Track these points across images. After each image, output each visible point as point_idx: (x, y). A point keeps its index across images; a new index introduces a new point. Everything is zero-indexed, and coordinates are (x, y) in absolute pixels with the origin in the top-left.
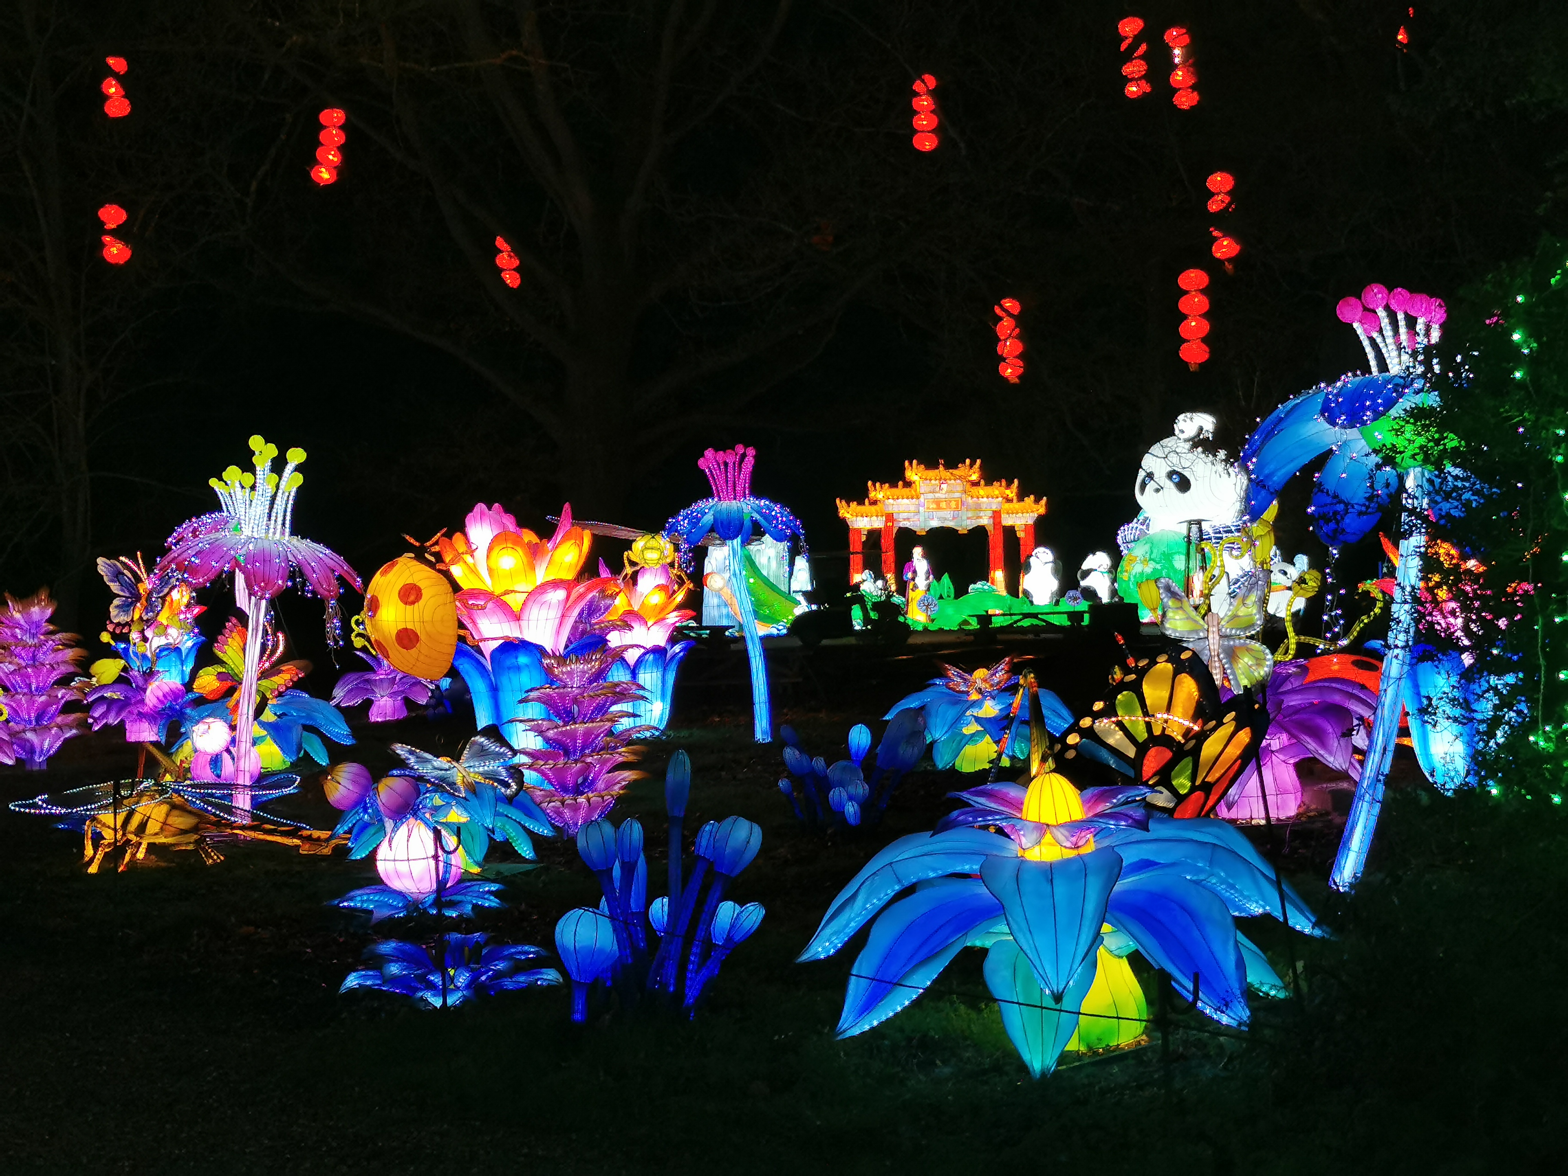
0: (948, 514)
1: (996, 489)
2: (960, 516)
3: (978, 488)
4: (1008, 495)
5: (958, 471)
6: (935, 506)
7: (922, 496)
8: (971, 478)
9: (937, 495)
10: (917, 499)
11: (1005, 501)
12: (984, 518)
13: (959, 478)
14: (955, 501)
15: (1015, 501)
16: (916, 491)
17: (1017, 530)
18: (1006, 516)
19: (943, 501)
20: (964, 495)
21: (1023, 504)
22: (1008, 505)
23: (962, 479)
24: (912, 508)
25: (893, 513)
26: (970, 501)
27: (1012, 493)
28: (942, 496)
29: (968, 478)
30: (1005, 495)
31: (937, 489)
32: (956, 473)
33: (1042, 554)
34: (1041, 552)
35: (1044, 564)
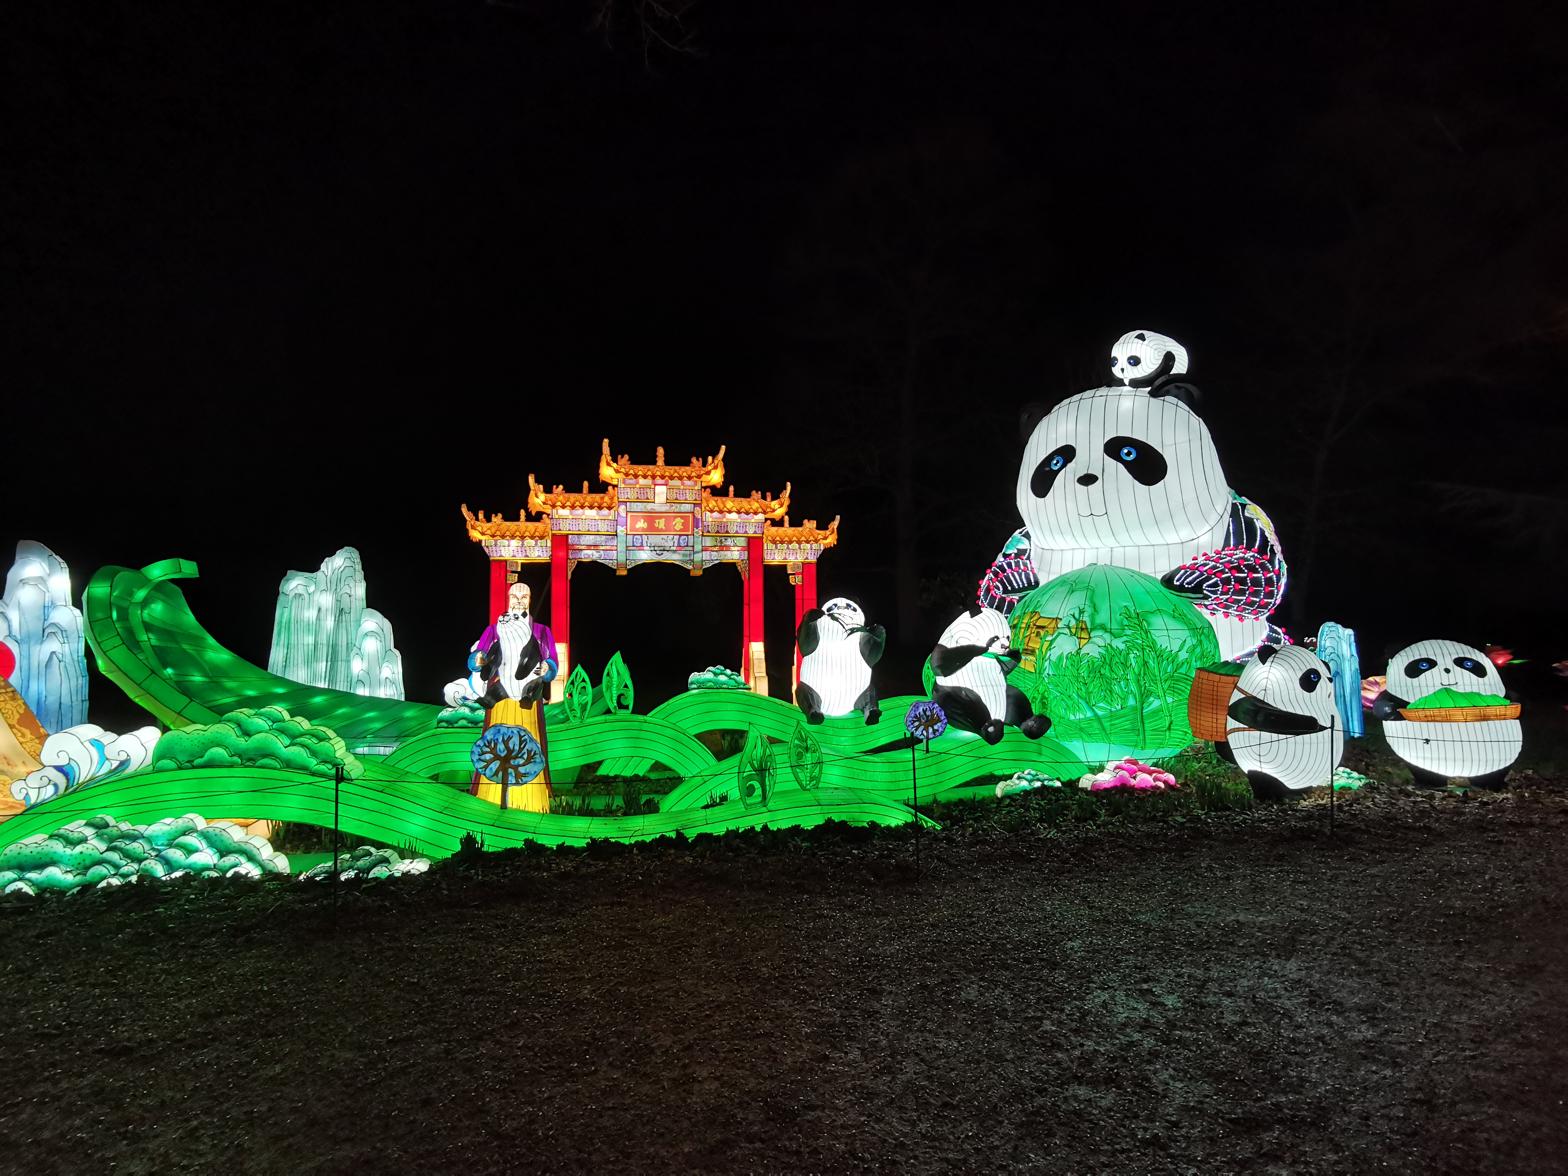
0: (670, 541)
1: (755, 502)
2: (690, 544)
3: (724, 499)
4: (774, 510)
5: (687, 468)
6: (645, 526)
7: (623, 507)
8: (710, 477)
9: (649, 506)
10: (612, 511)
11: (769, 522)
12: (733, 548)
13: (690, 478)
14: (682, 517)
15: (787, 524)
16: (612, 499)
17: (789, 572)
18: (771, 546)
19: (660, 518)
20: (698, 509)
21: (800, 529)
22: (774, 529)
23: (695, 479)
24: (603, 527)
25: (567, 535)
26: (709, 517)
27: (781, 505)
28: (658, 509)
29: (705, 478)
30: (769, 510)
31: (650, 495)
32: (684, 470)
33: (840, 611)
34: (839, 608)
35: (846, 634)
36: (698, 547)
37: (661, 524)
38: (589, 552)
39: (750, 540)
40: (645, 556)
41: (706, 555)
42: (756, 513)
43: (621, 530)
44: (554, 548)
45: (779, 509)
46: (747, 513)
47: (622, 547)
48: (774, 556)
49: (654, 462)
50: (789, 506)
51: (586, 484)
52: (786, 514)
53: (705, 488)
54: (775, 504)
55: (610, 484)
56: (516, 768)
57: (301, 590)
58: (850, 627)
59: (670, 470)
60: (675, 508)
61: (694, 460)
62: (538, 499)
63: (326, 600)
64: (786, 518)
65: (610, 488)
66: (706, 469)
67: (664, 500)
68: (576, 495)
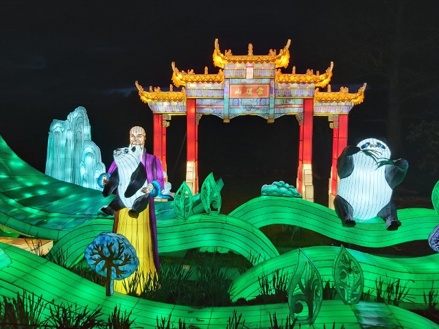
0: (254, 102)
1: (309, 76)
2: (267, 103)
3: (289, 75)
4: (322, 81)
5: (267, 56)
6: (240, 93)
7: (227, 82)
8: (280, 61)
9: (243, 81)
10: (221, 84)
11: (318, 89)
12: (294, 106)
13: (268, 61)
14: (263, 87)
15: (329, 90)
16: (221, 77)
17: (330, 120)
18: (319, 104)
19: (250, 87)
20: (273, 82)
21: (338, 93)
22: (321, 94)
23: (271, 62)
24: (216, 94)
25: (195, 99)
26: (280, 86)
27: (327, 77)
28: (247, 82)
29: (278, 61)
30: (318, 81)
31: (243, 74)
32: (265, 58)
33: (373, 148)
34: (371, 146)
35: (377, 166)
36: (272, 105)
37: (250, 91)
38: (208, 109)
39: (305, 100)
40: (240, 111)
41: (277, 111)
42: (310, 83)
43: (226, 96)
44: (188, 106)
45: (325, 80)
46: (304, 83)
47: (226, 106)
48: (320, 110)
49: (246, 54)
50: (331, 78)
51: (206, 68)
52: (330, 83)
53: (278, 69)
54: (322, 77)
55: (220, 68)
56: (117, 266)
57: (58, 130)
58: (380, 160)
59: (256, 58)
60: (258, 81)
61: (271, 51)
62: (178, 77)
63: (70, 135)
64: (329, 86)
65: (220, 70)
66: (278, 56)
67: (251, 76)
68: (201, 75)
